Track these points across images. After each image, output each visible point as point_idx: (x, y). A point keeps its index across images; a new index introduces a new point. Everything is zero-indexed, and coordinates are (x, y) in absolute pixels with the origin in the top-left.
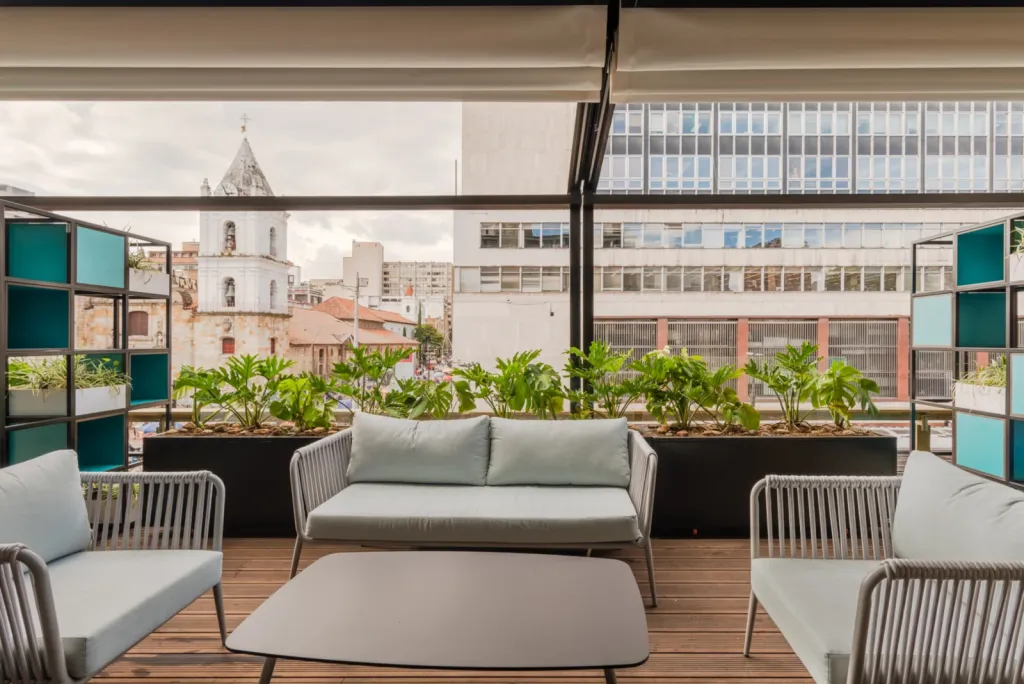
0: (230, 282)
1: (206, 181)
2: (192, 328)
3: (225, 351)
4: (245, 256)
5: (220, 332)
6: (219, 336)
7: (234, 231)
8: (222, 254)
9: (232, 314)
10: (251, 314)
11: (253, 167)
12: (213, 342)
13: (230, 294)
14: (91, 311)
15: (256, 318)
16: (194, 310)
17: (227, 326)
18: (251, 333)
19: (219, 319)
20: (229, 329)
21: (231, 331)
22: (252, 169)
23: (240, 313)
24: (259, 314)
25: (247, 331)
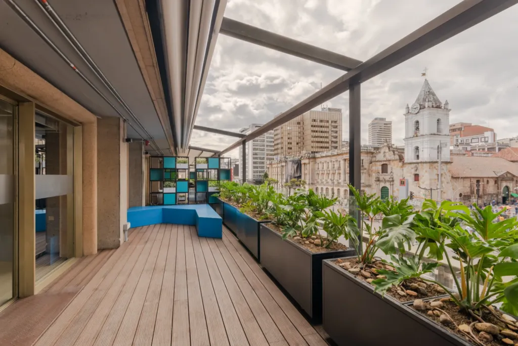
0: (417, 148)
1: (408, 105)
2: (403, 170)
3: (415, 180)
4: (423, 135)
5: (413, 172)
6: (413, 173)
7: (418, 125)
8: (414, 136)
9: (418, 163)
10: (426, 162)
11: (429, 92)
12: (410, 176)
13: (417, 154)
14: (371, 165)
15: (428, 164)
16: (403, 162)
17: (416, 169)
18: (426, 172)
19: (413, 166)
20: (417, 170)
21: (418, 171)
22: (428, 93)
23: (421, 163)
24: (429, 162)
25: (424, 171)
